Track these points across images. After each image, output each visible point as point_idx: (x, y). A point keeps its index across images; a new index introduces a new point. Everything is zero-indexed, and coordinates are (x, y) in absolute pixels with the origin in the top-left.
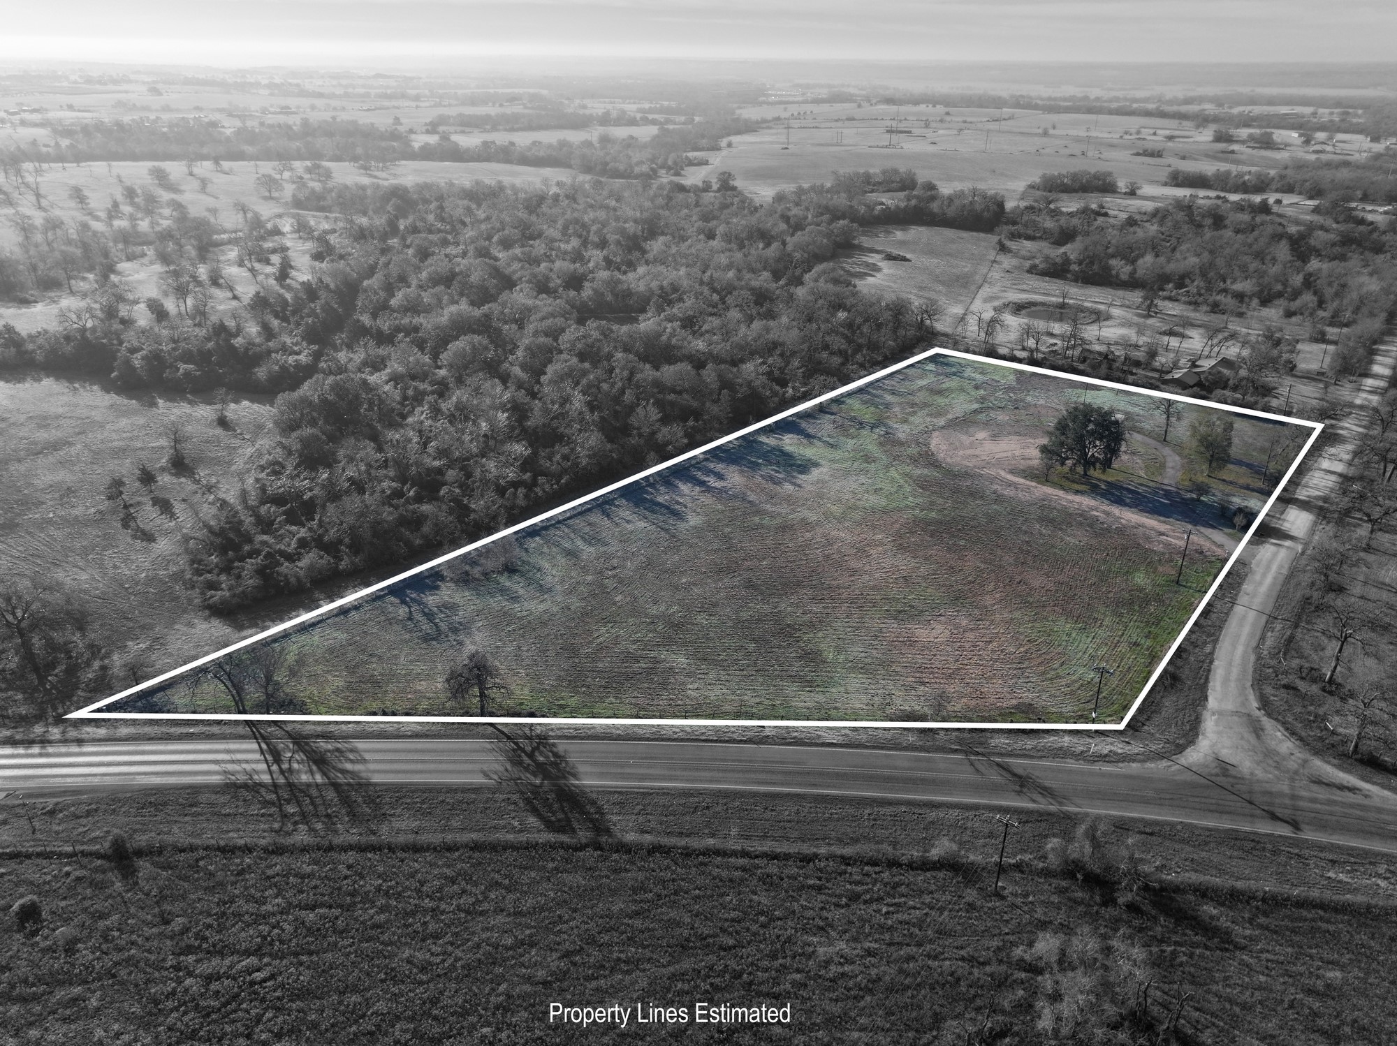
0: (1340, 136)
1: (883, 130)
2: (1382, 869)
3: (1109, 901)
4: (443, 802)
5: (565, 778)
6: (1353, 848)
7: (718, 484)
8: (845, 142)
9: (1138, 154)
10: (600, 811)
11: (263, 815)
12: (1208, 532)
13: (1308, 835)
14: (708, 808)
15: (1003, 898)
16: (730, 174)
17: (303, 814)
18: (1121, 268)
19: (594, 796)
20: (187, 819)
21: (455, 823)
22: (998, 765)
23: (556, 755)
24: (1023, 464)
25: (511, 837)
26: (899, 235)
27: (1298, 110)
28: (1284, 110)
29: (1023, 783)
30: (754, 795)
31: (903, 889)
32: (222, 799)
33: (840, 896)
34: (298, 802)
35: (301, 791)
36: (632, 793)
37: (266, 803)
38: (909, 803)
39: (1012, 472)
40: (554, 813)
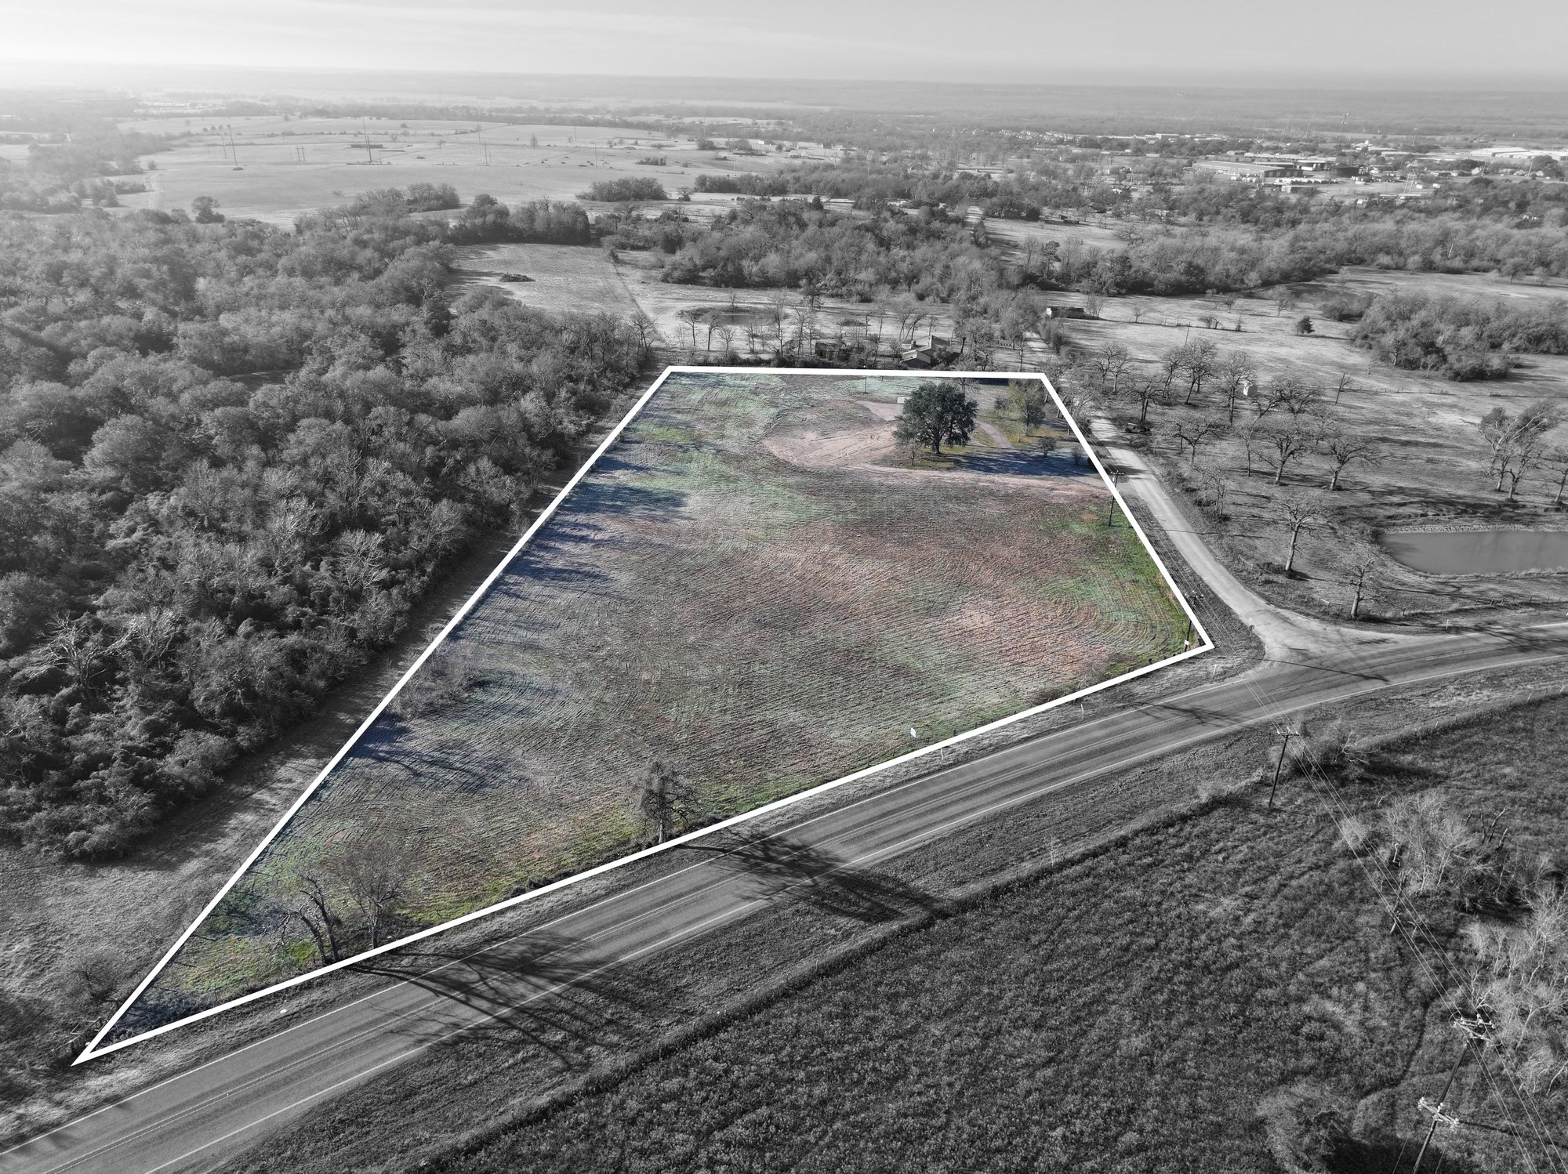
0: (801, 144)
1: (346, 145)
2: (1451, 688)
3: (1344, 782)
4: (730, 945)
5: (830, 866)
6: (1425, 682)
7: (599, 536)
8: (309, 159)
9: (642, 163)
10: (898, 883)
11: (524, 1061)
12: (1081, 479)
13: (1396, 682)
14: (990, 837)
15: (1279, 811)
16: (210, 200)
17: (576, 1035)
18: (749, 267)
19: (878, 870)
20: (419, 1115)
21: (767, 961)
22: (1166, 707)
23: (795, 848)
24: (878, 455)
25: (843, 947)
26: (491, 254)
27: (740, 120)
28: (730, 121)
29: (1197, 715)
30: (1016, 809)
31: (1213, 835)
32: (446, 1067)
33: (1178, 863)
34: (554, 1024)
35: (545, 1010)
36: (912, 852)
37: (515, 1046)
38: (1140, 764)
39: (874, 463)
40: (856, 904)
